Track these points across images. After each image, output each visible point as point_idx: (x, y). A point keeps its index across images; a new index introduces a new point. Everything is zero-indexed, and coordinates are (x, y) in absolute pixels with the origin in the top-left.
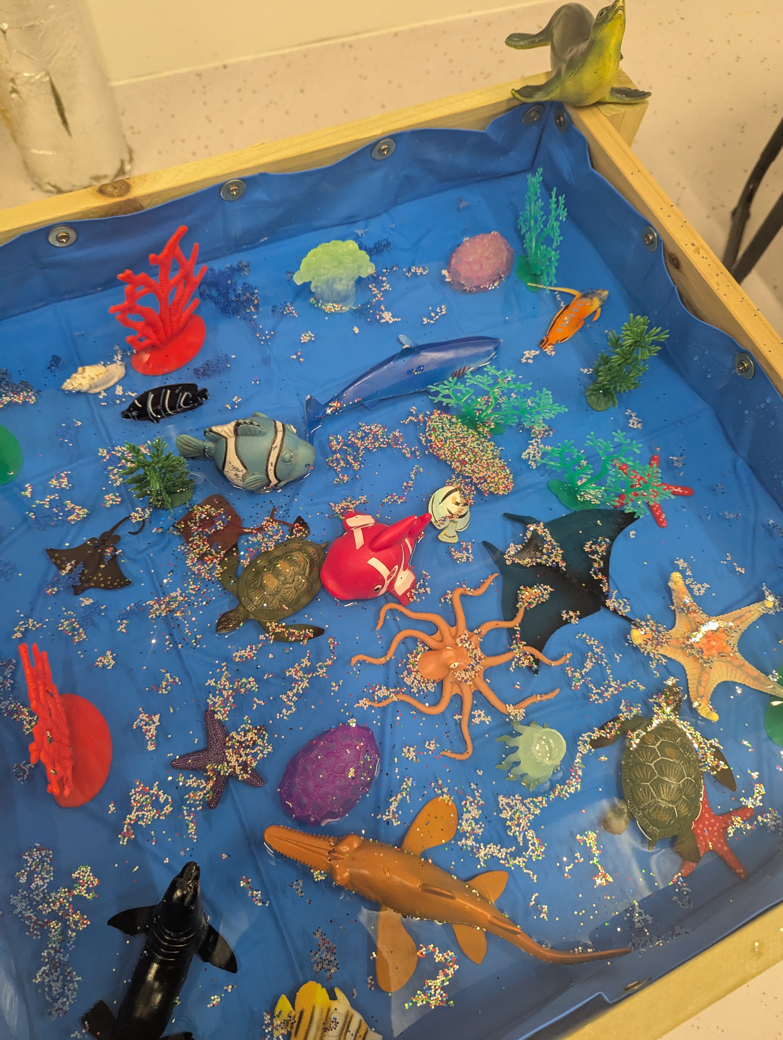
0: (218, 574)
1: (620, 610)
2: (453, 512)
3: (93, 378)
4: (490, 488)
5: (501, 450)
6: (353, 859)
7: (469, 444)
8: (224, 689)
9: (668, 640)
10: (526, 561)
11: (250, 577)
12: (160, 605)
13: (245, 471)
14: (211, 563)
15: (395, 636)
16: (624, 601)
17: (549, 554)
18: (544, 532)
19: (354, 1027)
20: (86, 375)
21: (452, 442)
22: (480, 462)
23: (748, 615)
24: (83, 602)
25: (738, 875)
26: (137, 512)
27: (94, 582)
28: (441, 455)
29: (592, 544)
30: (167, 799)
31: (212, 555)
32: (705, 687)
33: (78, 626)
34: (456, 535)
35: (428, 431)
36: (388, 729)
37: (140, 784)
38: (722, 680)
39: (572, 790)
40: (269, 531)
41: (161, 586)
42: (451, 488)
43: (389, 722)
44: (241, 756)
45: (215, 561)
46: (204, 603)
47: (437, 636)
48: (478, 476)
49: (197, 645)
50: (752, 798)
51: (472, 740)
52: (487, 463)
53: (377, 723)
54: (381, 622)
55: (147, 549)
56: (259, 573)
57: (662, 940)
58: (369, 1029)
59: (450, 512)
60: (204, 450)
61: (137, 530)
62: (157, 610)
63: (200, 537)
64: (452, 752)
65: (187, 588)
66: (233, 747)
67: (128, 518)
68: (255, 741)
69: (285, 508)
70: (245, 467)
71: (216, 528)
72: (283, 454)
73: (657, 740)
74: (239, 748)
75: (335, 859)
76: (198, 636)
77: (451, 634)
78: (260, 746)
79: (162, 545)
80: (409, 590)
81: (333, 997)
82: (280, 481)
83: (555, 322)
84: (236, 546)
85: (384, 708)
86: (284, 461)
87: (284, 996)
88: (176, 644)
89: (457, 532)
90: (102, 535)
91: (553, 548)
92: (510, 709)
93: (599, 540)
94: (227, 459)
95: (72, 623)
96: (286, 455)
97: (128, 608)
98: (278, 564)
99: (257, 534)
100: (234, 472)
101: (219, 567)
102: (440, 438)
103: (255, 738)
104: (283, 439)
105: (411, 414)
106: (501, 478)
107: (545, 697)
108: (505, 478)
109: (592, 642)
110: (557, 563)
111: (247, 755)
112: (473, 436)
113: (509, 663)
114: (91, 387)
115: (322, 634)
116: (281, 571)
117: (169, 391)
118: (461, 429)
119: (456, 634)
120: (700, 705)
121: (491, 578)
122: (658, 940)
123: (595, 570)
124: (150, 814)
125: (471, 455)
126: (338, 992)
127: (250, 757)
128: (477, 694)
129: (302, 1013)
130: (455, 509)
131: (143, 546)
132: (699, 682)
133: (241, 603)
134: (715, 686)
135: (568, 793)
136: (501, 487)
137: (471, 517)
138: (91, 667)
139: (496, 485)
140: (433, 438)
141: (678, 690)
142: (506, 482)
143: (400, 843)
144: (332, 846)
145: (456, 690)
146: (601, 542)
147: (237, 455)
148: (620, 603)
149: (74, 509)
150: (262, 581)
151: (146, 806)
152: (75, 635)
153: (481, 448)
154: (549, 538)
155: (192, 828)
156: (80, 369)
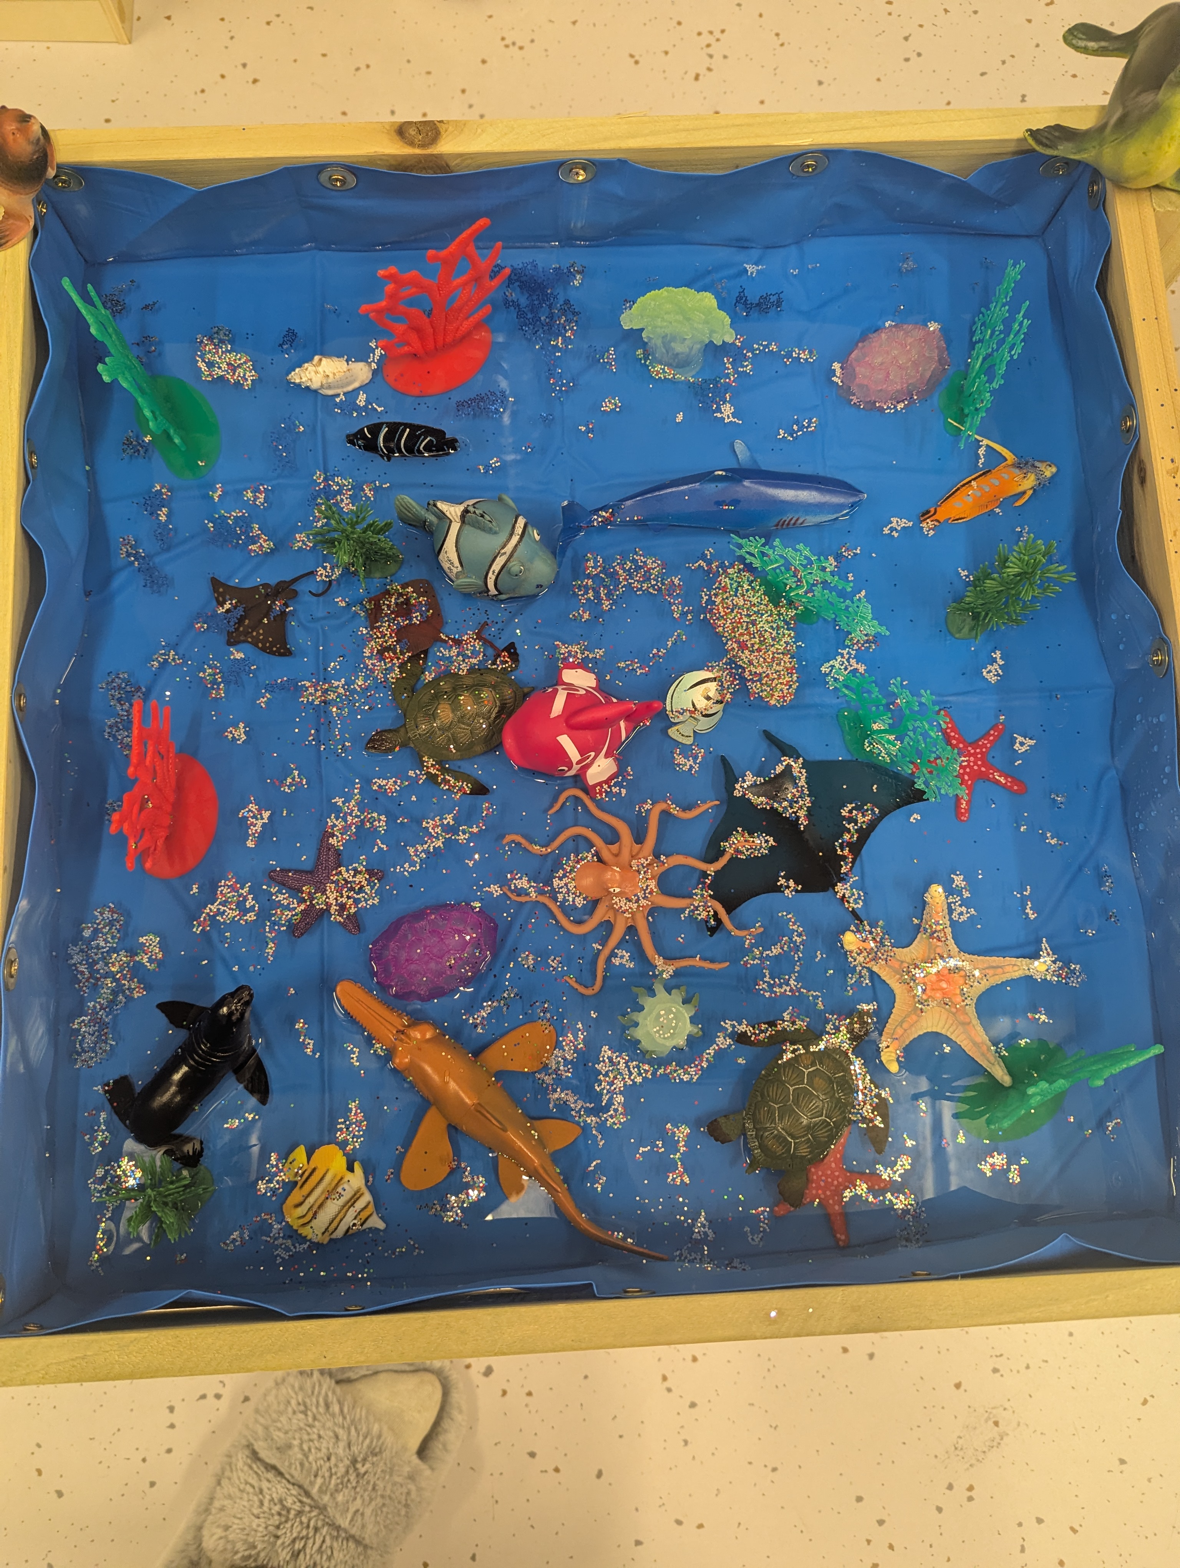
0: (393, 678)
1: (848, 902)
2: (698, 707)
3: (328, 376)
4: (762, 691)
5: (800, 646)
6: (420, 1049)
7: (761, 625)
8: (351, 815)
9: (889, 958)
10: (760, 801)
11: (426, 699)
12: (316, 690)
13: (460, 569)
14: (389, 662)
15: (567, 828)
16: (859, 894)
17: (791, 804)
18: (801, 773)
19: (360, 1205)
20: (320, 369)
21: (741, 613)
22: (765, 653)
23: (1008, 969)
24: (233, 654)
25: (837, 1240)
26: (325, 568)
27: (252, 637)
28: (720, 626)
29: (853, 808)
30: (254, 906)
31: (395, 653)
32: (905, 1030)
33: (220, 680)
34: (692, 735)
35: (716, 588)
36: (516, 929)
37: (232, 877)
38: (934, 1030)
39: (686, 1078)
40: (467, 650)
41: (325, 669)
42: (710, 675)
43: (520, 920)
44: (342, 896)
45: (395, 661)
46: (367, 708)
47: (614, 848)
48: (754, 670)
49: (342, 753)
50: (892, 1169)
51: (605, 978)
52: (773, 657)
53: (507, 917)
54: (557, 807)
55: (324, 618)
56: (437, 697)
57: (714, 1264)
58: (375, 1214)
59: (694, 705)
60: (425, 522)
61: (320, 592)
62: (311, 694)
63: (389, 625)
64: (576, 981)
65: (354, 682)
66: (336, 882)
67: (312, 573)
68: (362, 887)
69: (500, 625)
70: (462, 565)
71: (411, 619)
72: (510, 564)
73: (813, 1064)
74: (343, 887)
75: (402, 1040)
76: (347, 743)
77: (631, 850)
78: (366, 893)
79: (343, 619)
80: (600, 784)
81: (350, 1168)
82: (500, 593)
83: (958, 489)
84: (426, 652)
85: (521, 904)
86: (509, 572)
87: (302, 1147)
88: (319, 742)
89: (694, 731)
90: (279, 583)
91: (800, 797)
92: (659, 961)
93: (865, 807)
94: (445, 546)
95: (215, 674)
96: (515, 566)
97: (279, 681)
98: (461, 696)
99: (451, 647)
100: (449, 565)
101: (397, 670)
102: (727, 603)
103: (364, 883)
104: (516, 546)
105: (703, 557)
106: (781, 683)
107: (707, 965)
108: (786, 685)
109: (795, 927)
110: (798, 818)
111: (348, 897)
112: (771, 615)
113: (683, 910)
114: (322, 386)
115: (485, 794)
116: (460, 706)
117: (408, 430)
118: (759, 600)
119: (638, 854)
120: (888, 1047)
121: (710, 804)
122: (709, 1263)
123: (843, 842)
124: (231, 913)
125: (757, 640)
126: (357, 1166)
127: (351, 901)
128: (631, 930)
129: (314, 1170)
130: (701, 704)
131: (320, 614)
132: (901, 1024)
133: (405, 725)
134: (921, 1033)
135: (680, 1078)
136: (776, 694)
137: (720, 720)
138: (220, 733)
139: (771, 690)
140: (718, 600)
141: (870, 1021)
142: (786, 691)
143: (477, 1053)
144: (404, 1026)
145: (610, 916)
146: (867, 810)
147: (456, 546)
148: (853, 894)
149: (260, 538)
150: (436, 709)
151: (230, 903)
152: (214, 689)
153: (774, 633)
154: (802, 782)
155: (271, 948)
156: (317, 358)
